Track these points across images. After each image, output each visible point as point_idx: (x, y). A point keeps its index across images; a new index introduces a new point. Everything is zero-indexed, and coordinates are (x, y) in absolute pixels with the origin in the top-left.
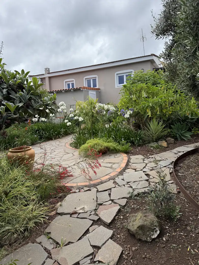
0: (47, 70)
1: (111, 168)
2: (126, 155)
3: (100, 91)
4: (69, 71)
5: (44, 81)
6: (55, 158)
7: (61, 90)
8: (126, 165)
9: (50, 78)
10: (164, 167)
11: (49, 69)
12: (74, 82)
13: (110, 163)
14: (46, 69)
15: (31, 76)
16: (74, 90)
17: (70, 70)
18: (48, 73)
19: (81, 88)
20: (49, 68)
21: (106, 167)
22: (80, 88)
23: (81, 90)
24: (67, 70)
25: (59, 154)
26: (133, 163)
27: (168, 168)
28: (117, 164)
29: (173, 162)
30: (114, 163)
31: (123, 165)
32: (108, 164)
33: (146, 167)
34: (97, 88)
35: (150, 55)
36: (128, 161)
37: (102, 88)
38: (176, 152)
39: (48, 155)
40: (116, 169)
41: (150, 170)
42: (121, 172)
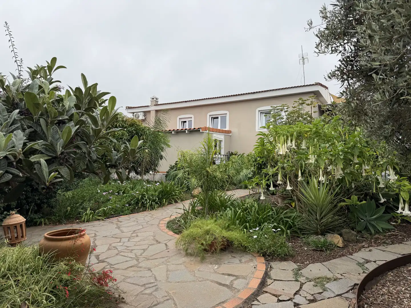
0: (155, 101)
1: (230, 287)
2: (262, 259)
3: (231, 134)
4: (187, 103)
5: (148, 116)
6: (132, 250)
7: (170, 130)
8: (260, 284)
9: (157, 111)
10: (338, 295)
11: (156, 99)
12: (193, 119)
13: (229, 275)
14: (153, 99)
15: (130, 108)
16: (191, 131)
17: (187, 101)
18: (155, 105)
19: (201, 128)
20: (157, 97)
21: (220, 284)
22: (199, 128)
23: (201, 131)
24: (183, 102)
25: (142, 243)
26: (275, 280)
27: (347, 298)
28: (244, 280)
29: (356, 285)
30: (237, 277)
31: (255, 284)
32: (226, 277)
33: (301, 293)
34: (226, 129)
35: (313, 85)
36: (266, 275)
37: (234, 130)
38: (362, 261)
39: (124, 242)
40: (239, 291)
41: (309, 300)
42: (247, 301)
